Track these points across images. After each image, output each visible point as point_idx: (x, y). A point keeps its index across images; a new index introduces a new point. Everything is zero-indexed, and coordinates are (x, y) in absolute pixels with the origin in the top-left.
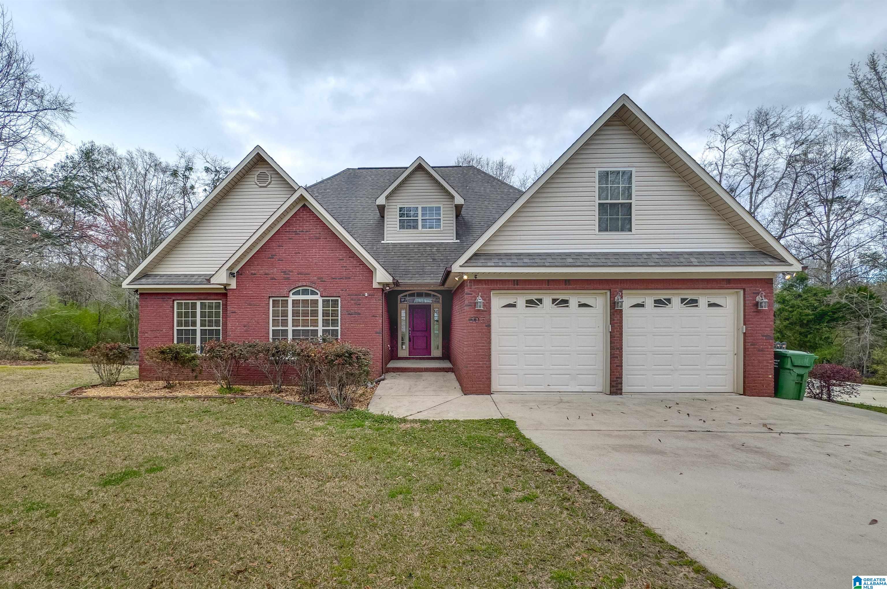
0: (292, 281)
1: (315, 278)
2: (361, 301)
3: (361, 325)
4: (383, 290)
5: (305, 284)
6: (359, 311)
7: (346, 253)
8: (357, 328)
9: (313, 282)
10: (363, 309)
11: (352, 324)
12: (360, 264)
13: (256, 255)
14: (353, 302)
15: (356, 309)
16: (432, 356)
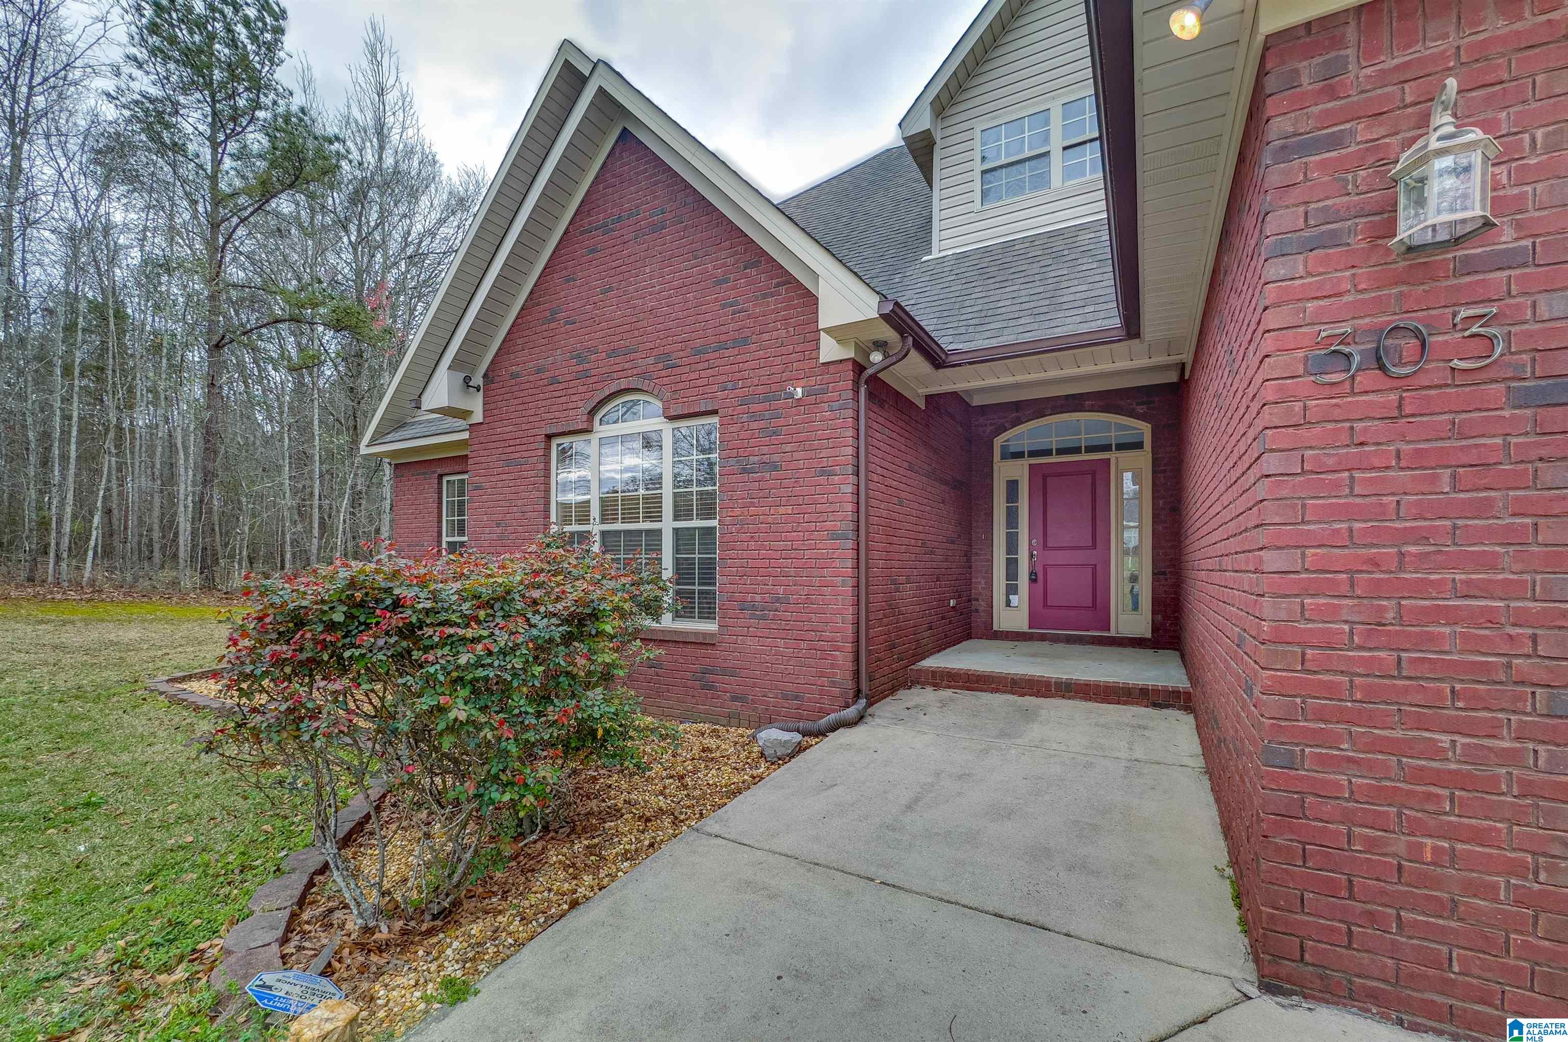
0: (595, 379)
1: (651, 360)
2: (782, 421)
3: (782, 510)
4: (859, 368)
5: (624, 384)
6: (776, 457)
7: (736, 253)
8: (770, 519)
9: (643, 375)
10: (788, 448)
11: (752, 505)
12: (778, 285)
13: (520, 321)
14: (754, 425)
15: (765, 450)
16: (1113, 633)
